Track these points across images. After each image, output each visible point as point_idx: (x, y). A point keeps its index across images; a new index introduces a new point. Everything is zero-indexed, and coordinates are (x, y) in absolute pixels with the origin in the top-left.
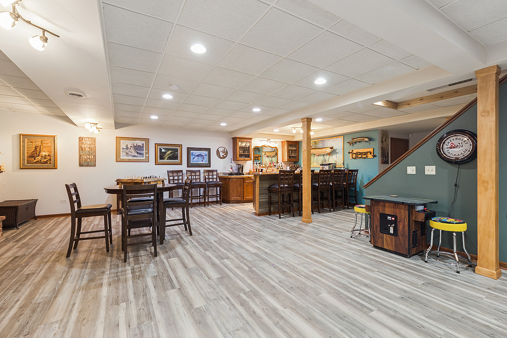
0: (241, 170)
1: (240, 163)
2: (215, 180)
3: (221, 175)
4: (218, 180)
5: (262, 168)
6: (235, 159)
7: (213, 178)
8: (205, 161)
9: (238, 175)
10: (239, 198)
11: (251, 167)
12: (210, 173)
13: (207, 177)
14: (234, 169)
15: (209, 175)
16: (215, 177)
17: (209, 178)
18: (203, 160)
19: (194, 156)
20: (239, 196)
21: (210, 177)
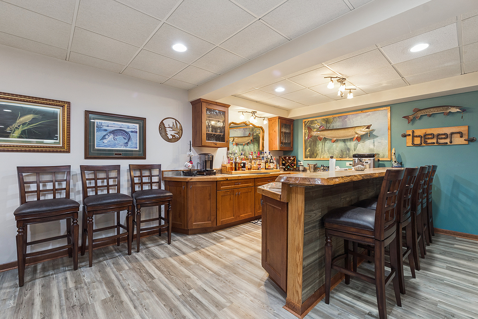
0: (208, 164)
1: (206, 150)
2: (155, 187)
3: (169, 175)
4: (163, 188)
5: (244, 162)
6: (197, 143)
7: (151, 183)
8: (134, 145)
9: (204, 175)
10: (208, 224)
11: (223, 158)
12: (143, 172)
13: (136, 180)
14: (195, 163)
15: (141, 177)
16: (155, 179)
17: (142, 184)
18: (127, 143)
19: (105, 133)
20: (208, 218)
21: (145, 180)
